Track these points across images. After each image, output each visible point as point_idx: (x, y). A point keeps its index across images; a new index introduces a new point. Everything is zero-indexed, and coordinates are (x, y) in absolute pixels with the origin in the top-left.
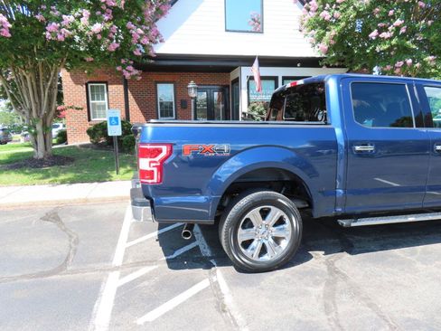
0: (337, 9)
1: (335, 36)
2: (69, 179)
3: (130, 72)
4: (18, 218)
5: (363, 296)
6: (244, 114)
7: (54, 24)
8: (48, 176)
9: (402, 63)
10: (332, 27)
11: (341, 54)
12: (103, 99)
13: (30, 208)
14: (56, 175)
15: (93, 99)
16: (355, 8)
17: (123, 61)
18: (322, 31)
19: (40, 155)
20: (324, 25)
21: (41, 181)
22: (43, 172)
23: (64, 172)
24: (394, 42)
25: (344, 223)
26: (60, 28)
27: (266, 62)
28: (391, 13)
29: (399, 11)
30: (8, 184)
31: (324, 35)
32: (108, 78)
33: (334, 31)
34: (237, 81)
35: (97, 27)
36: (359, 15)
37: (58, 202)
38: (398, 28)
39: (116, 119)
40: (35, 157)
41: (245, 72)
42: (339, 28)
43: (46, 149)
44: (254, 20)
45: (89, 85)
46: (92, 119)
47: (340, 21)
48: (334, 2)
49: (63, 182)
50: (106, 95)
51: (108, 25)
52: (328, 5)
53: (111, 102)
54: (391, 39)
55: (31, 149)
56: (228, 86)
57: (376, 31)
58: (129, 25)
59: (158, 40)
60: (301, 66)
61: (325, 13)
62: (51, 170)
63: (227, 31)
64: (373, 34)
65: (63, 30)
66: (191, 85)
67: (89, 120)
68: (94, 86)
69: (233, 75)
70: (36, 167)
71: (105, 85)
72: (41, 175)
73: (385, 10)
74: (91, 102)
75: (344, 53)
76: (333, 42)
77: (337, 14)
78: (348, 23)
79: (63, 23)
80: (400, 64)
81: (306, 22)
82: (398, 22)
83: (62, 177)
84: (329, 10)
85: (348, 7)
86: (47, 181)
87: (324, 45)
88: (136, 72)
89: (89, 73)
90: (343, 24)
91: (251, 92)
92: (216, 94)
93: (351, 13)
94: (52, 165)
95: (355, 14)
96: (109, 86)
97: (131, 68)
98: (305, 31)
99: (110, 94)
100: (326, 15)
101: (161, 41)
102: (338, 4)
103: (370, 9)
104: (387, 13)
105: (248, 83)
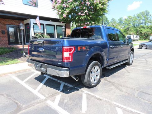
0: (68, 4)
6: (33, 37)
16: (74, 5)
18: (63, 10)
25: (109, 68)
29: (86, 8)
33: (67, 11)
34: (28, 24)
38: (86, 13)
41: (32, 21)
42: (69, 10)
52: (65, 2)
54: (84, 16)
57: (80, 13)
60: (52, 21)
63: (23, 4)
77: (68, 6)
80: (86, 23)
82: (86, 11)
84: (65, 4)
85: (72, 4)
87: (65, 15)
91: (35, 29)
95: (74, 7)
104: (83, 8)
105: (33, 26)
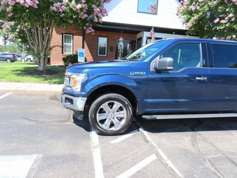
0: (199, 5)
1: (196, 19)
2: (57, 82)
3: (90, 30)
4: (39, 97)
5: (209, 142)
7: (58, 3)
8: (47, 80)
9: (230, 37)
10: (195, 15)
11: (197, 29)
12: (70, 43)
13: (42, 94)
14: (51, 79)
15: (65, 42)
16: (208, 5)
17: (87, 24)
18: (189, 16)
19: (41, 68)
20: (191, 13)
21: (44, 81)
22: (44, 77)
23: (55, 78)
24: (227, 25)
26: (61, 6)
27: (158, 30)
28: (227, 10)
29: (232, 9)
30: (28, 82)
31: (190, 18)
32: (74, 32)
33: (196, 17)
34: (141, 39)
35: (79, 6)
36: (210, 10)
37: (55, 92)
38: (230, 18)
39: (83, 53)
40: (38, 69)
41: (146, 34)
42: (199, 15)
43: (44, 66)
44: (152, 7)
45: (64, 35)
46: (64, 53)
47: (199, 11)
48: (198, 1)
49: (55, 83)
50: (72, 41)
51: (84, 5)
52: (194, 3)
53: (74, 44)
54: (226, 24)
55: (37, 66)
56: (135, 41)
57: (218, 19)
58: (94, 6)
59: (105, 15)
60: (175, 34)
61: (192, 6)
62: (48, 76)
63: (138, 12)
64: (217, 21)
65: (63, 7)
66: (121, 39)
67: (63, 53)
68: (66, 36)
69: (139, 36)
70: (39, 74)
71: (72, 35)
72: (43, 79)
73: (224, 8)
74: (64, 44)
75: (199, 29)
76: (194, 23)
77: (198, 8)
78: (204, 13)
79: (63, 3)
81: (181, 11)
82: (231, 15)
83: (54, 80)
84: (194, 5)
85: (205, 5)
86: (47, 82)
87: (190, 24)
88: (93, 30)
89: (66, 29)
90: (201, 13)
92: (128, 44)
93: (206, 8)
94: (47, 74)
95: (208, 9)
96: (74, 36)
97: (91, 28)
98: (180, 15)
99: (74, 40)
100: (193, 8)
101: (107, 15)
102: (199, 3)
103: (216, 7)
104: (225, 10)
105: (147, 40)
